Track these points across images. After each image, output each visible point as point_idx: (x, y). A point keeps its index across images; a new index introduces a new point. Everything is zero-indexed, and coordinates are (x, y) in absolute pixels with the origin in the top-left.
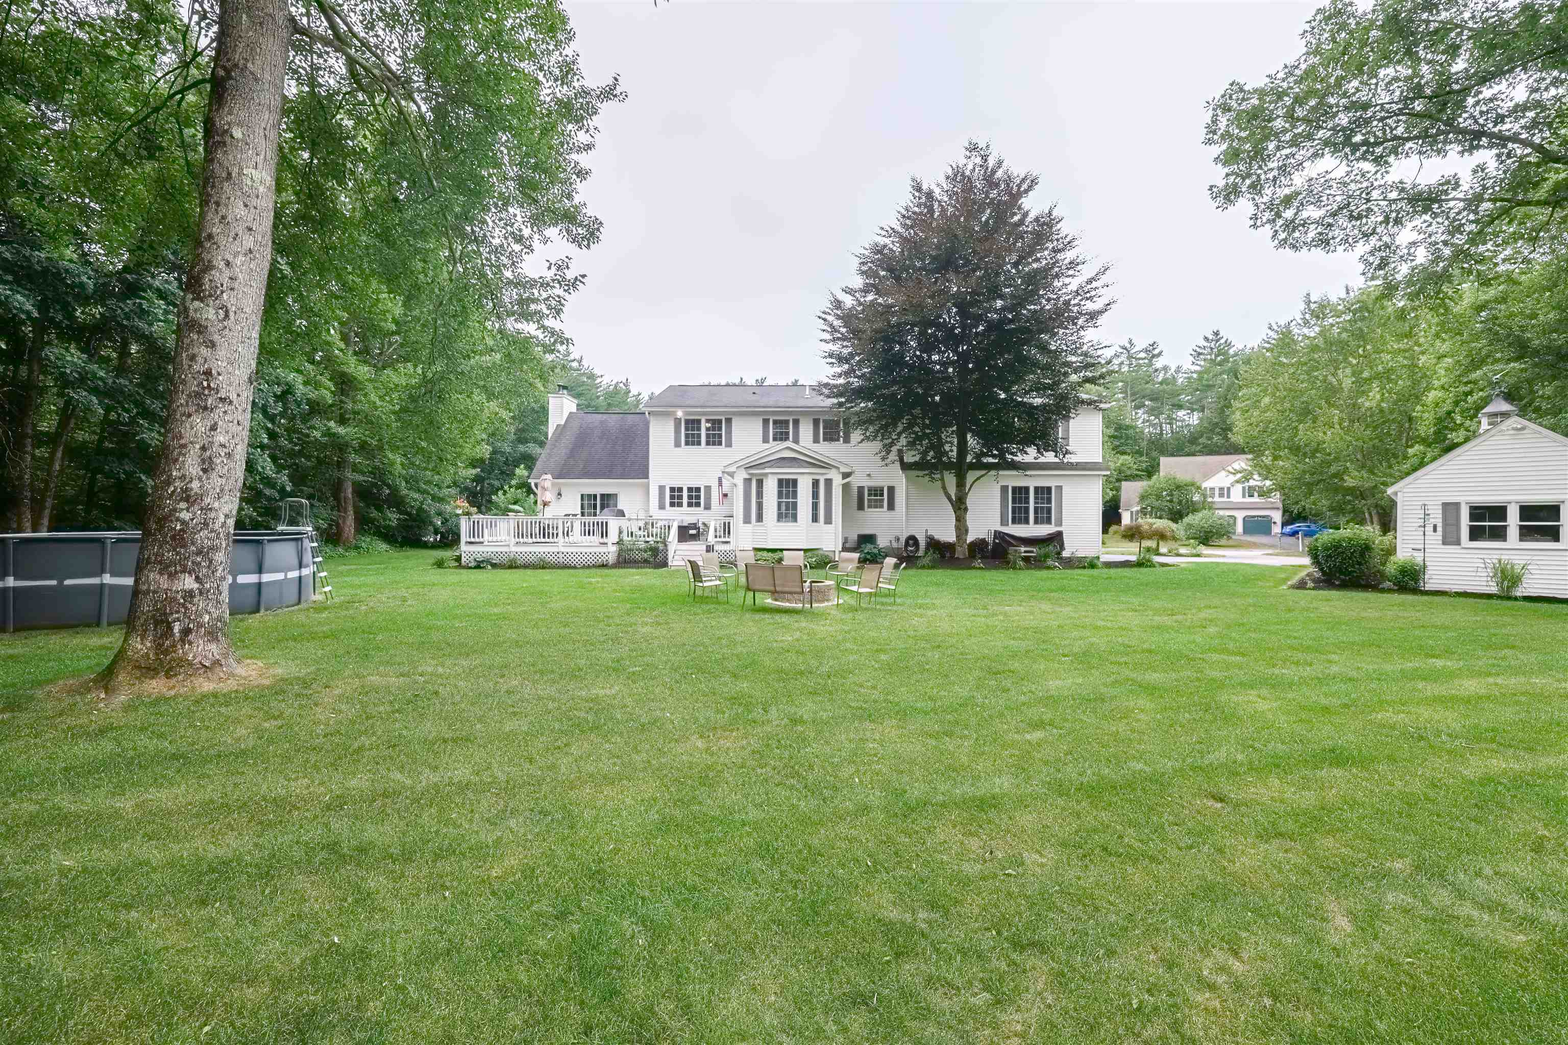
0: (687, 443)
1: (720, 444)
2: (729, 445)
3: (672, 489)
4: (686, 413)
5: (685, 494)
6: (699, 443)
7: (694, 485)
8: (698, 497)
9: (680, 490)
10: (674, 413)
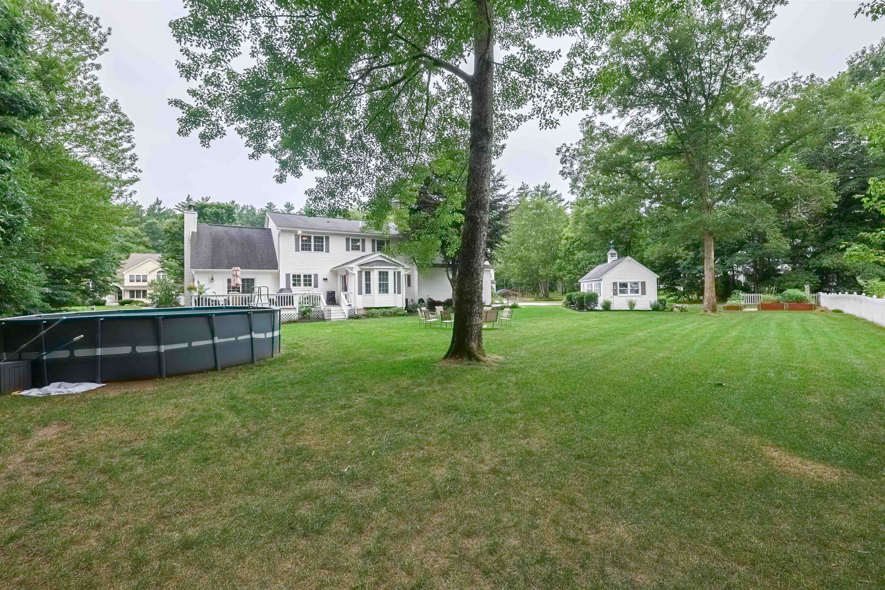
0: (303, 249)
1: (322, 250)
2: (328, 251)
3: (294, 276)
4: (303, 232)
5: (302, 278)
6: (310, 250)
7: (307, 273)
8: (310, 281)
9: (299, 276)
10: (297, 232)
